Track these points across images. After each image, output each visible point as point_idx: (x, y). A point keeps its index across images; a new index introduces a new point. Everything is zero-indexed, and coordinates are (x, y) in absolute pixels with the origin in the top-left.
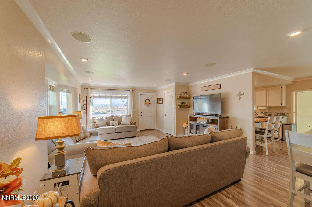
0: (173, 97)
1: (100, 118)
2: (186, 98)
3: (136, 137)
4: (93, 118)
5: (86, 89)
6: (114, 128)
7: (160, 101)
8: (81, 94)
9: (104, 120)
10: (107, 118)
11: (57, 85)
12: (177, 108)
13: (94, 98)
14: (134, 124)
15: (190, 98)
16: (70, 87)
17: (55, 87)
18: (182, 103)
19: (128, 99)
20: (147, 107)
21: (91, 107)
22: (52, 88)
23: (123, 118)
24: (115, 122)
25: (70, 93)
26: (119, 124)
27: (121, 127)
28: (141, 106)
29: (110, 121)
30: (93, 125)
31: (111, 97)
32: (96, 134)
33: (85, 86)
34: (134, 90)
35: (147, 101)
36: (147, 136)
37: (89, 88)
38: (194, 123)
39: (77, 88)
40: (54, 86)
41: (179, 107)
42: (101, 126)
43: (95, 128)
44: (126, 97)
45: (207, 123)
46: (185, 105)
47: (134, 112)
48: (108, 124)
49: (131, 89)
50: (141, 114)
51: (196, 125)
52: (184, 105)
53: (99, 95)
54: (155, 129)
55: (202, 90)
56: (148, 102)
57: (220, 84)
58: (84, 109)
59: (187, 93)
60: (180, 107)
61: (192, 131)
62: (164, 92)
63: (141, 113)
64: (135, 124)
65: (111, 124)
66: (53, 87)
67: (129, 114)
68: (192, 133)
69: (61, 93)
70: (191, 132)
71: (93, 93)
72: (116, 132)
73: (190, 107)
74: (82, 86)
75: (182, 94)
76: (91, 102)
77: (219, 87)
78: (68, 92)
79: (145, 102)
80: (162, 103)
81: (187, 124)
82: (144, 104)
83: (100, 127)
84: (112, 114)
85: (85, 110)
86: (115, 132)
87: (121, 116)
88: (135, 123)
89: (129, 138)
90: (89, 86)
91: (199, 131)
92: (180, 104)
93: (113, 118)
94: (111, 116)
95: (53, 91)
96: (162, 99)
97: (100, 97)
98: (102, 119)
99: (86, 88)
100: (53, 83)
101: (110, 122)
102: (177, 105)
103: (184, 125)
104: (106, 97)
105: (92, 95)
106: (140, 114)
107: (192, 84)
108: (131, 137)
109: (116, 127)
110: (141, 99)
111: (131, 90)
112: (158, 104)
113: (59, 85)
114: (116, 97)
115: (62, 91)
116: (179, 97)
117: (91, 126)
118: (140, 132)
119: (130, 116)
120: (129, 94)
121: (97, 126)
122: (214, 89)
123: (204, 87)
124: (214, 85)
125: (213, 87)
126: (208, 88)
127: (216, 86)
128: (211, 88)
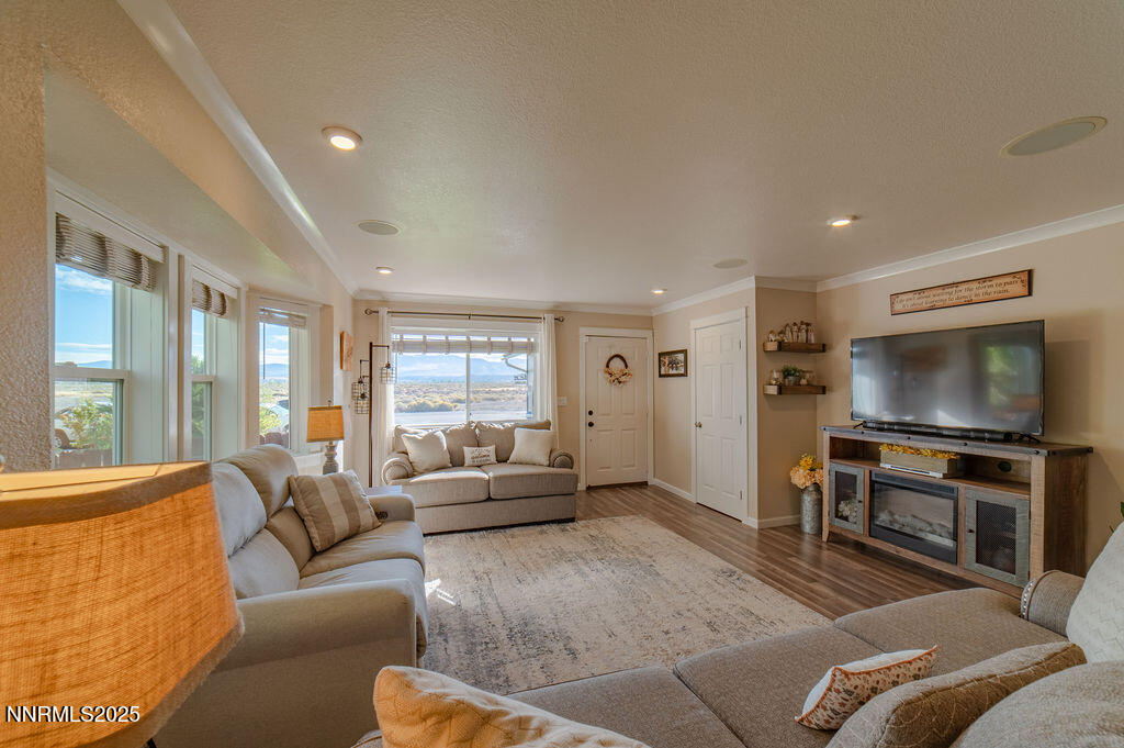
0: (744, 345)
1: (425, 433)
2: (806, 349)
3: (572, 520)
4: (399, 432)
5: (371, 312)
6: (482, 479)
7: (673, 364)
8: (349, 331)
9: (441, 444)
10: (450, 434)
11: (244, 289)
12: (763, 396)
13: (401, 351)
14: (563, 465)
15: (824, 348)
16: (302, 303)
17: (235, 296)
18: (786, 373)
19: (538, 355)
20: (615, 390)
21: (390, 388)
22: (216, 300)
23: (519, 434)
24: (484, 451)
25: (303, 326)
26: (502, 459)
27: (511, 477)
28: (592, 385)
29: (465, 448)
30: (396, 464)
31: (471, 347)
32: (405, 513)
33: (367, 301)
34: (561, 318)
35: (617, 365)
36: (621, 519)
37: (383, 311)
38: (859, 471)
39: (330, 306)
40: (230, 292)
41: (773, 390)
42: (428, 471)
43: (404, 477)
44: (529, 348)
45: (945, 477)
46: (804, 382)
47: (560, 410)
48: (457, 462)
49: (549, 311)
50: (590, 419)
51: (872, 483)
52: (797, 384)
53: (421, 337)
54: (646, 483)
55: (898, 307)
56: (617, 368)
57: (1030, 272)
58: (363, 396)
59: (808, 325)
60: (780, 391)
61: (845, 508)
62: (694, 324)
63: (591, 413)
64: (568, 462)
65: (468, 461)
66: (222, 296)
67: (539, 419)
68: (846, 519)
69: (261, 324)
70: (837, 511)
71: (397, 328)
72: (489, 499)
73: (824, 393)
74: (355, 302)
75: (788, 333)
76: (388, 366)
77: (1020, 289)
78: (295, 321)
79: (608, 366)
80: (682, 371)
81: (812, 470)
82: (602, 377)
83: (422, 473)
84: (472, 419)
85: (367, 401)
86: (484, 497)
87: (509, 425)
88: (571, 458)
89: (544, 527)
90: (385, 302)
91: (892, 514)
92: (775, 375)
93: (474, 435)
94: (469, 424)
95: (223, 313)
96: (681, 357)
97: (426, 347)
98: (431, 440)
99: (370, 310)
100: (224, 281)
101: (463, 452)
102: (762, 383)
103: (800, 478)
104: (449, 347)
105: (396, 337)
106: (583, 419)
107: (834, 284)
108: (553, 522)
109: (491, 474)
110: (591, 353)
111: (550, 317)
112: (660, 376)
113: (252, 290)
114: (490, 347)
115: (270, 318)
116: (772, 346)
117: (389, 466)
118: (584, 495)
119: (546, 425)
120: (542, 334)
121: (409, 469)
122: (981, 298)
123: (911, 295)
124: (985, 279)
125: (976, 291)
126: (937, 298)
127: (995, 281)
128: (962, 294)
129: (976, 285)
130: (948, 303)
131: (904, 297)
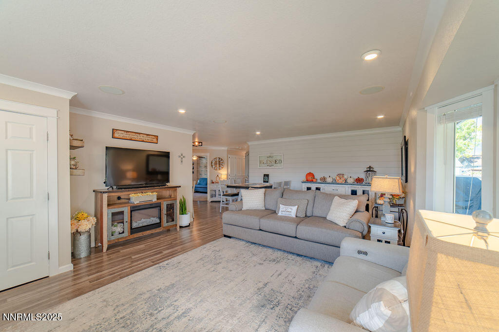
45: (157, 200)
51: (131, 211)
55: (117, 135)
57: (158, 137)
77: (156, 141)
122: (146, 140)
123: (123, 132)
124: (148, 135)
125: (145, 138)
126: (133, 136)
127: (150, 137)
128: (141, 137)
129: (145, 136)
130: (137, 139)
131: (120, 132)
